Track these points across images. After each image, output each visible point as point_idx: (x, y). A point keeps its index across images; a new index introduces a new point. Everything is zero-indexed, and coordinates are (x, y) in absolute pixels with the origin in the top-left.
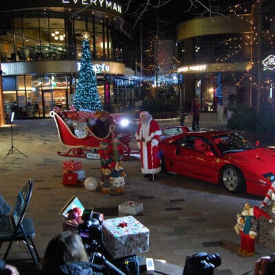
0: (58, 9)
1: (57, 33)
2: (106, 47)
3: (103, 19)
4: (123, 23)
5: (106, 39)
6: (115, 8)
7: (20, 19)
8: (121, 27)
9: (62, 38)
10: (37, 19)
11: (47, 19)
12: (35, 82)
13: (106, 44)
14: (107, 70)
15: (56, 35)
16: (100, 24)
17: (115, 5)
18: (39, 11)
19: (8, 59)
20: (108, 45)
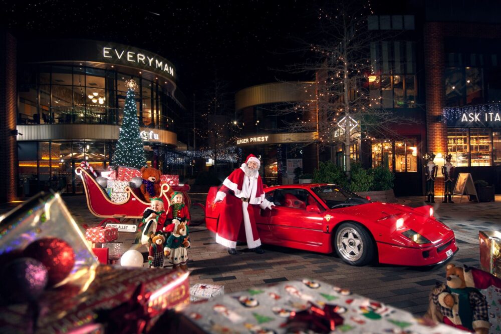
0: (98, 64)
1: (96, 94)
2: (155, 116)
3: (152, 82)
4: (175, 88)
5: (155, 107)
6: (166, 69)
7: (49, 74)
8: (173, 94)
9: (102, 101)
10: (71, 75)
11: (83, 76)
12: (65, 152)
13: (155, 112)
14: (155, 138)
15: (95, 97)
16: (149, 88)
17: (166, 65)
18: (73, 66)
19: (30, 121)
20: (157, 113)
